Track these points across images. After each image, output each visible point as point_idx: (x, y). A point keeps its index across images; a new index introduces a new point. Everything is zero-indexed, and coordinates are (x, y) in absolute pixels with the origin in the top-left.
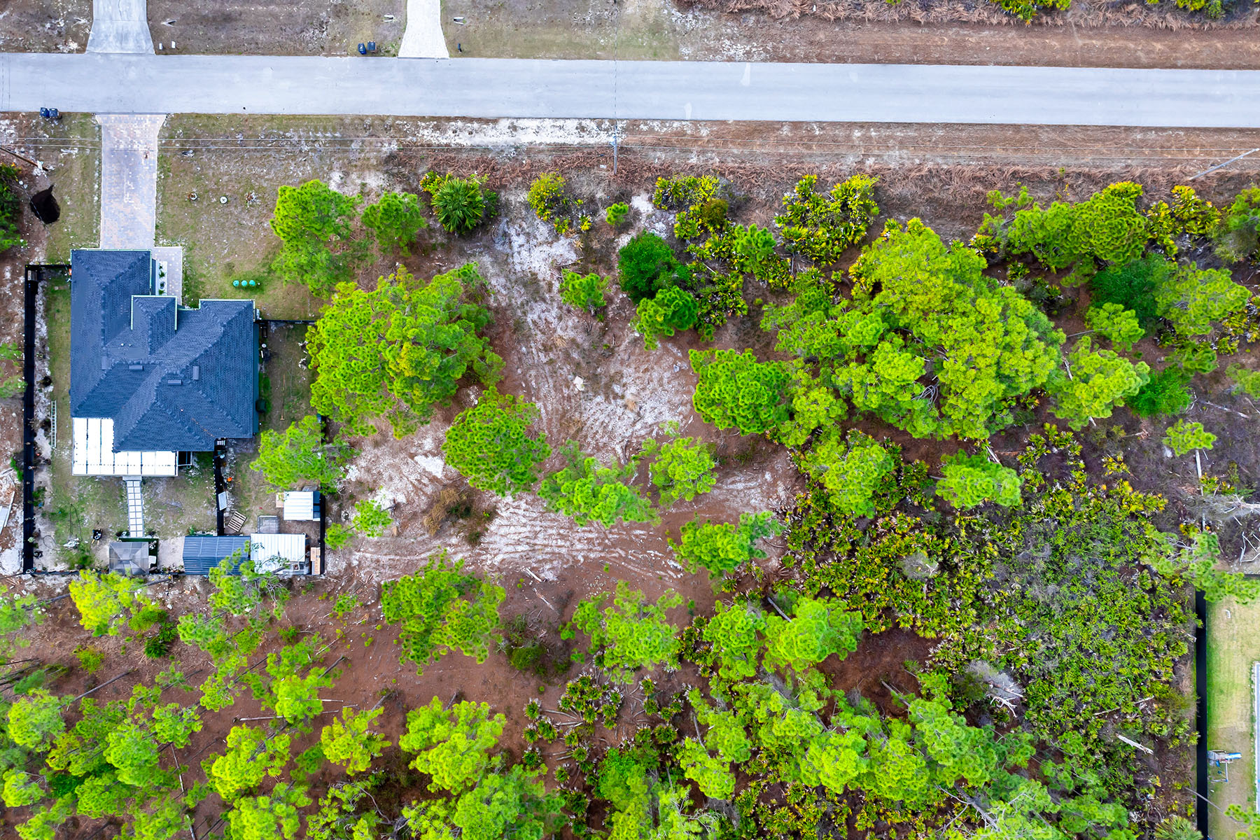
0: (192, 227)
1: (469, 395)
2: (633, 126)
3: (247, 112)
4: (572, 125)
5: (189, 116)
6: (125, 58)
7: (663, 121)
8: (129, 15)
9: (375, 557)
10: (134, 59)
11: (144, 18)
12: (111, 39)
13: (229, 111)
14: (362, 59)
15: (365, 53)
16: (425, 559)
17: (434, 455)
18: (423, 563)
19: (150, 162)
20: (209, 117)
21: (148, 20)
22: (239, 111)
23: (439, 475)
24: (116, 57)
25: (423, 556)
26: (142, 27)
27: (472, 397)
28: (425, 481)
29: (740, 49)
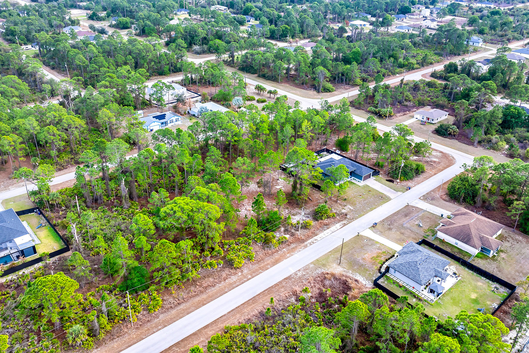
2: (306, 247)
4: (319, 239)
29: (299, 274)
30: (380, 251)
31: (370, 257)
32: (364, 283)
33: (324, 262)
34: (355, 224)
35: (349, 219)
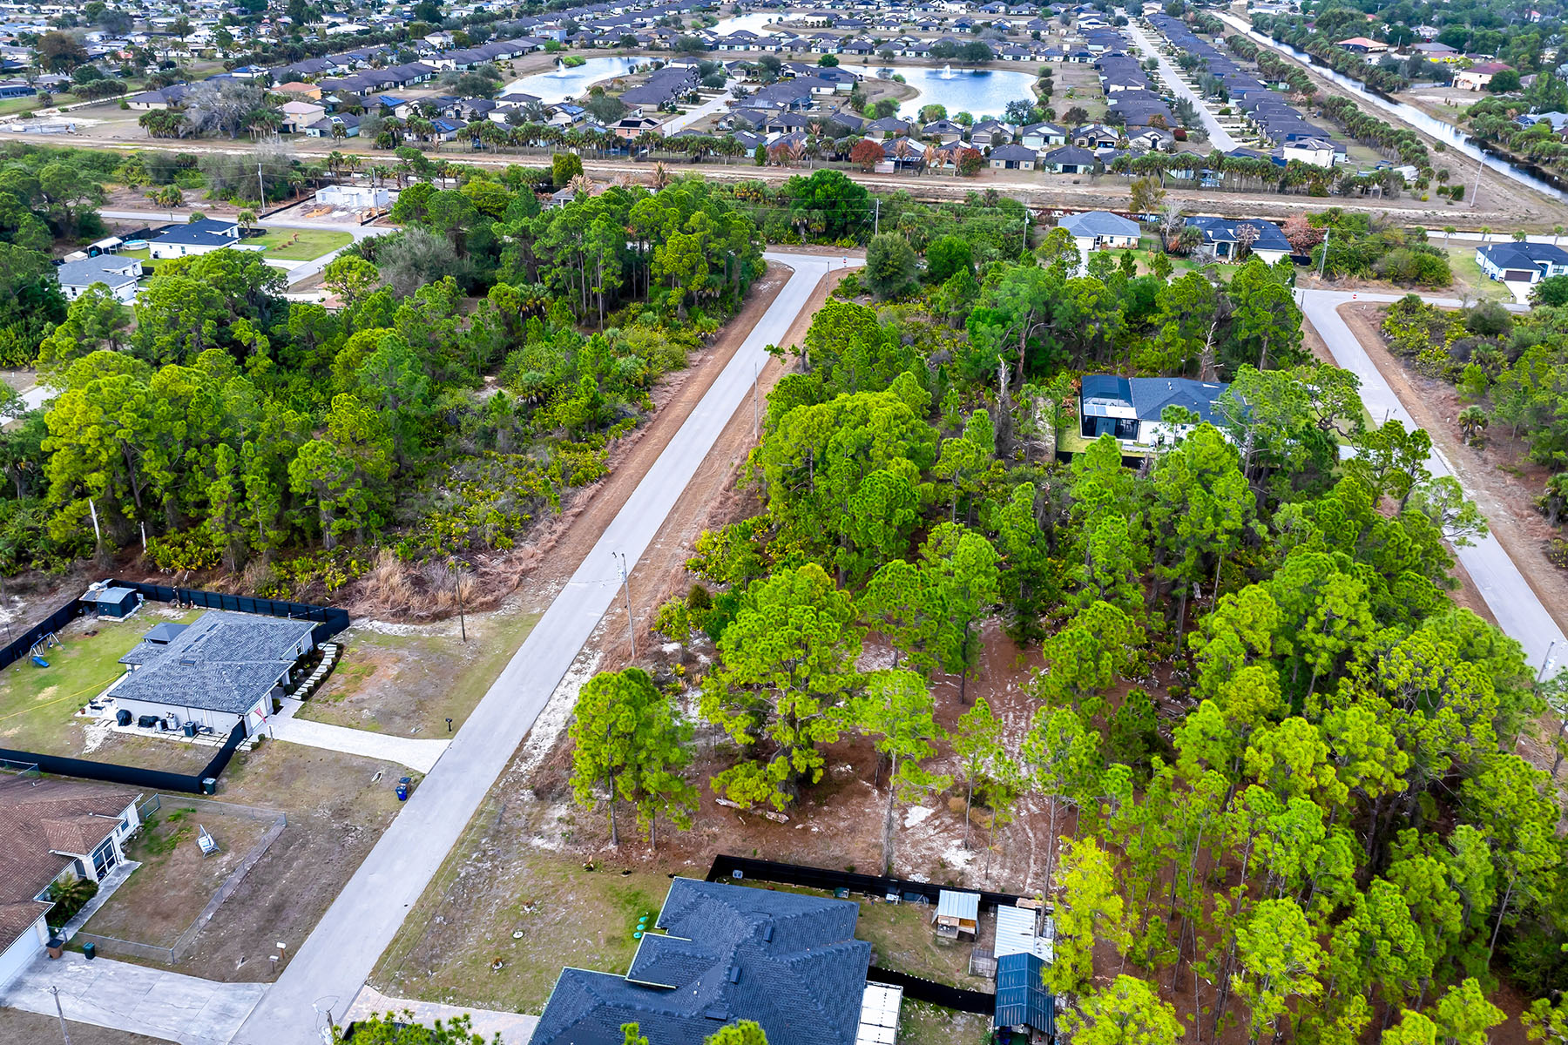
0: (540, 972)
1: (840, 773)
2: (592, 645)
3: (412, 903)
4: (570, 676)
5: (382, 960)
6: (255, 1017)
7: (596, 628)
8: (200, 999)
9: (1031, 875)
10: (263, 1007)
11: (216, 985)
12: (217, 1028)
13: (400, 921)
14: (410, 801)
15: (404, 797)
16: (1035, 835)
17: (906, 812)
18: (1040, 836)
19: (419, 1009)
20: (396, 941)
21: (223, 980)
22: (407, 911)
23: (932, 811)
24: (246, 1027)
25: (1031, 835)
26: (227, 990)
27: (843, 769)
28: (937, 823)
29: (552, 587)
30: (354, 697)
31: (380, 671)
32: (377, 624)
33: (511, 630)
34: (485, 774)
35: (517, 783)
